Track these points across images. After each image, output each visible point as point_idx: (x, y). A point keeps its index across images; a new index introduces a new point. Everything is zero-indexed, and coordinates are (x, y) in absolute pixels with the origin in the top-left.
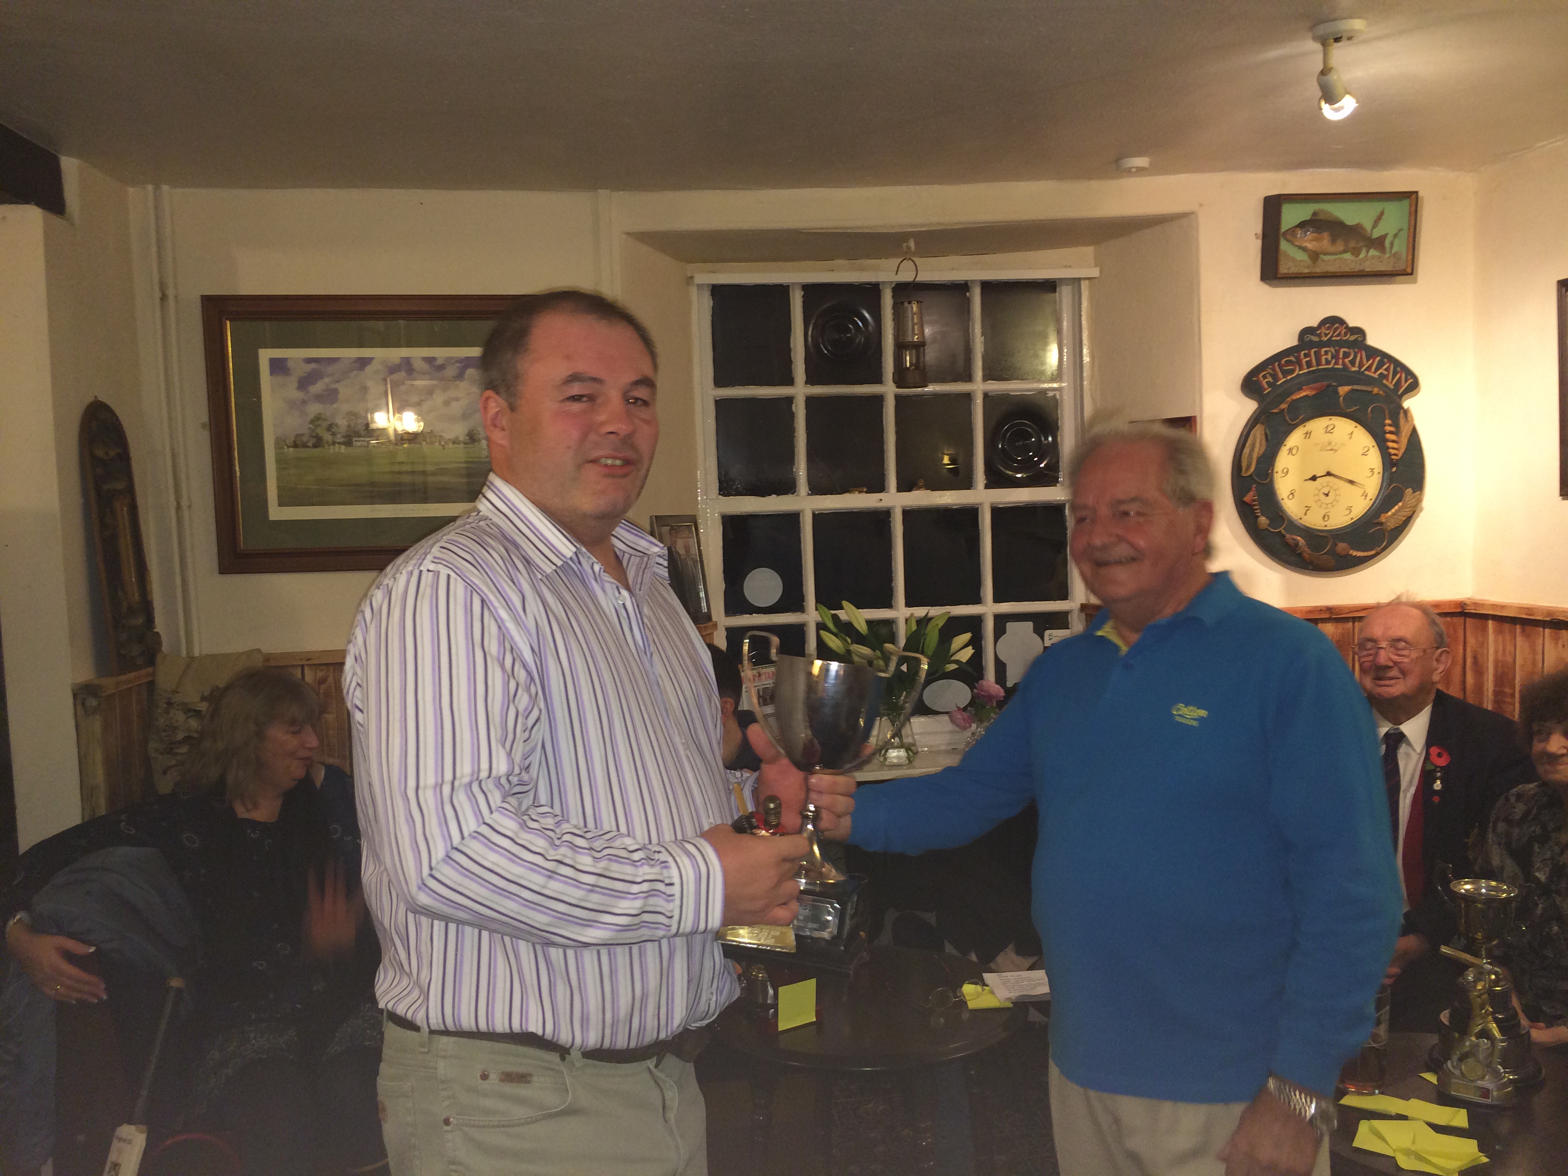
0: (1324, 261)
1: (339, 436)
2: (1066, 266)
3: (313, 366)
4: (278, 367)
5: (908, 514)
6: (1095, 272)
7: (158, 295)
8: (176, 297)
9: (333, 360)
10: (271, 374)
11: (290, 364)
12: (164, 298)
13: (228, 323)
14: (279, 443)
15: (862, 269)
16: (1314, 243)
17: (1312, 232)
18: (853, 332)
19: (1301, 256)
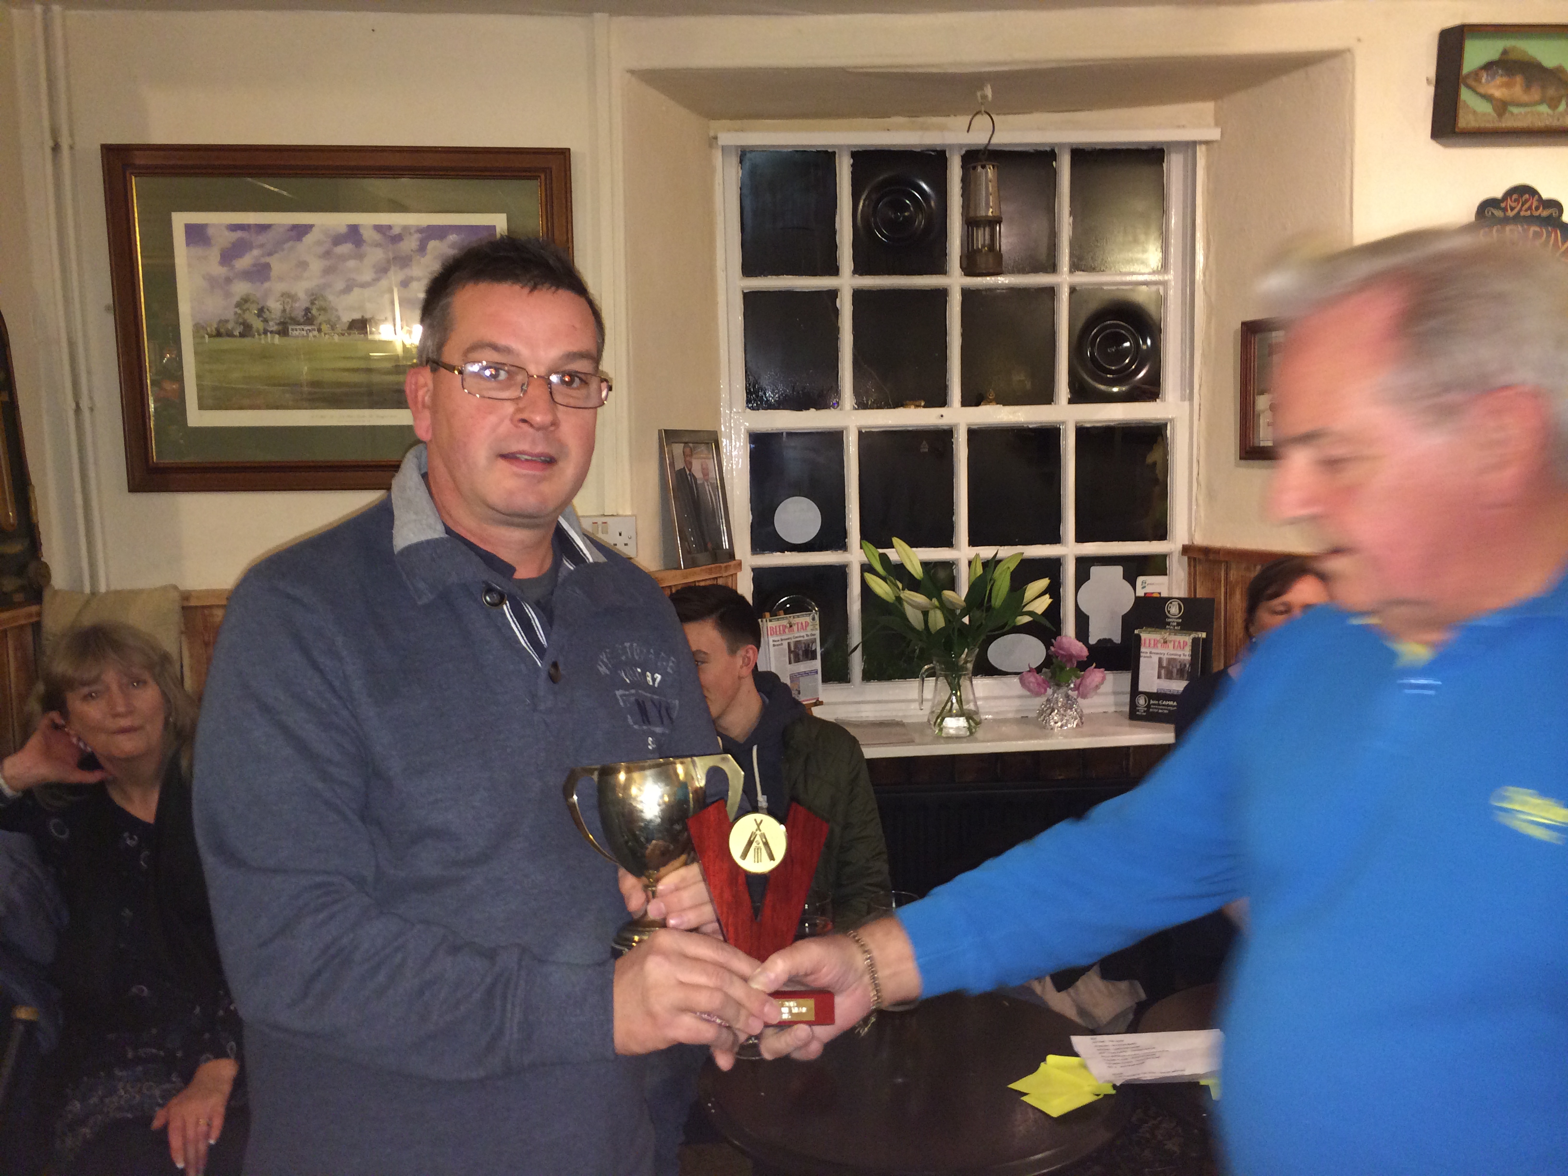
0: (1512, 114)
1: (271, 323)
2: (1179, 127)
3: (239, 234)
4: (195, 234)
5: (974, 434)
6: (1214, 134)
7: (50, 143)
8: (71, 148)
9: (264, 228)
10: (188, 245)
11: (210, 231)
12: (56, 148)
13: (133, 177)
14: (198, 329)
15: (924, 128)
16: (1504, 90)
17: (1502, 76)
18: (912, 209)
19: (1484, 108)
